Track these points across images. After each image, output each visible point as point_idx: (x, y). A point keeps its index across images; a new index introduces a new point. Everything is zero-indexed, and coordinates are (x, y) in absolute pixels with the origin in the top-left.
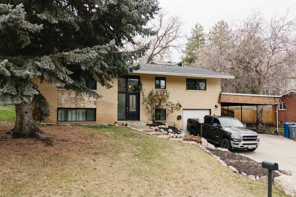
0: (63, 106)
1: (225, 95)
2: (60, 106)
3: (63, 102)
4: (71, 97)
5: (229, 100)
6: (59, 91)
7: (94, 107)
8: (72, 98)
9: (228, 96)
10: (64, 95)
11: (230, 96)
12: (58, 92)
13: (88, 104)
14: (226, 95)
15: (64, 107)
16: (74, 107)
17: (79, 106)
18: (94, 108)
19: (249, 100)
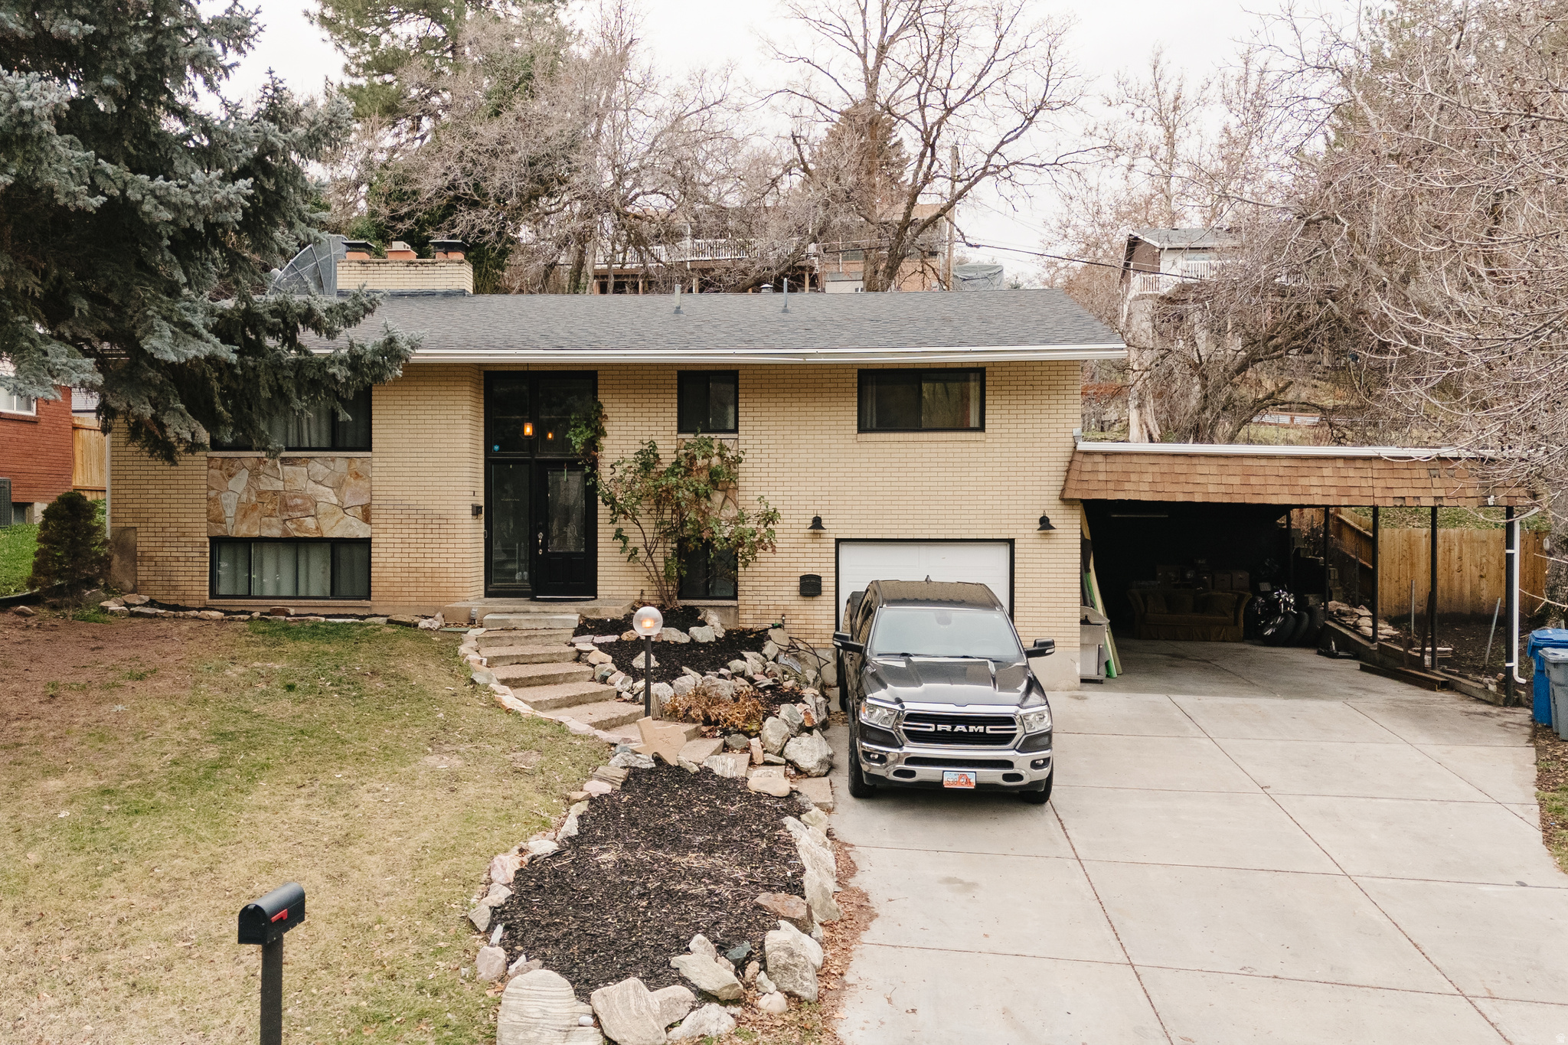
0: (229, 529)
1: (1099, 459)
2: (219, 532)
3: (230, 512)
4: (263, 487)
5: (1127, 486)
6: (213, 463)
7: (360, 531)
8: (266, 492)
9: (1119, 459)
10: (234, 479)
11: (1135, 459)
12: (209, 468)
13: (336, 518)
14: (1106, 454)
15: (234, 535)
16: (276, 533)
17: (297, 530)
18: (362, 535)
19: (1279, 481)
